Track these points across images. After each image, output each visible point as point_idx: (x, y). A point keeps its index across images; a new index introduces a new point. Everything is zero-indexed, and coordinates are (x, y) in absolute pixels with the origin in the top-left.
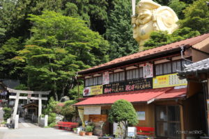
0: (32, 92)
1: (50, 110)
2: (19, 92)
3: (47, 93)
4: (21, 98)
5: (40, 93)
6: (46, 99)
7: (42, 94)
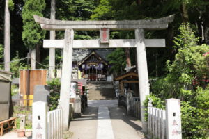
0: (113, 24)
1: (185, 77)
2: (70, 26)
3: (161, 24)
4: (79, 44)
5: (138, 25)
6: (160, 43)
7: (144, 27)
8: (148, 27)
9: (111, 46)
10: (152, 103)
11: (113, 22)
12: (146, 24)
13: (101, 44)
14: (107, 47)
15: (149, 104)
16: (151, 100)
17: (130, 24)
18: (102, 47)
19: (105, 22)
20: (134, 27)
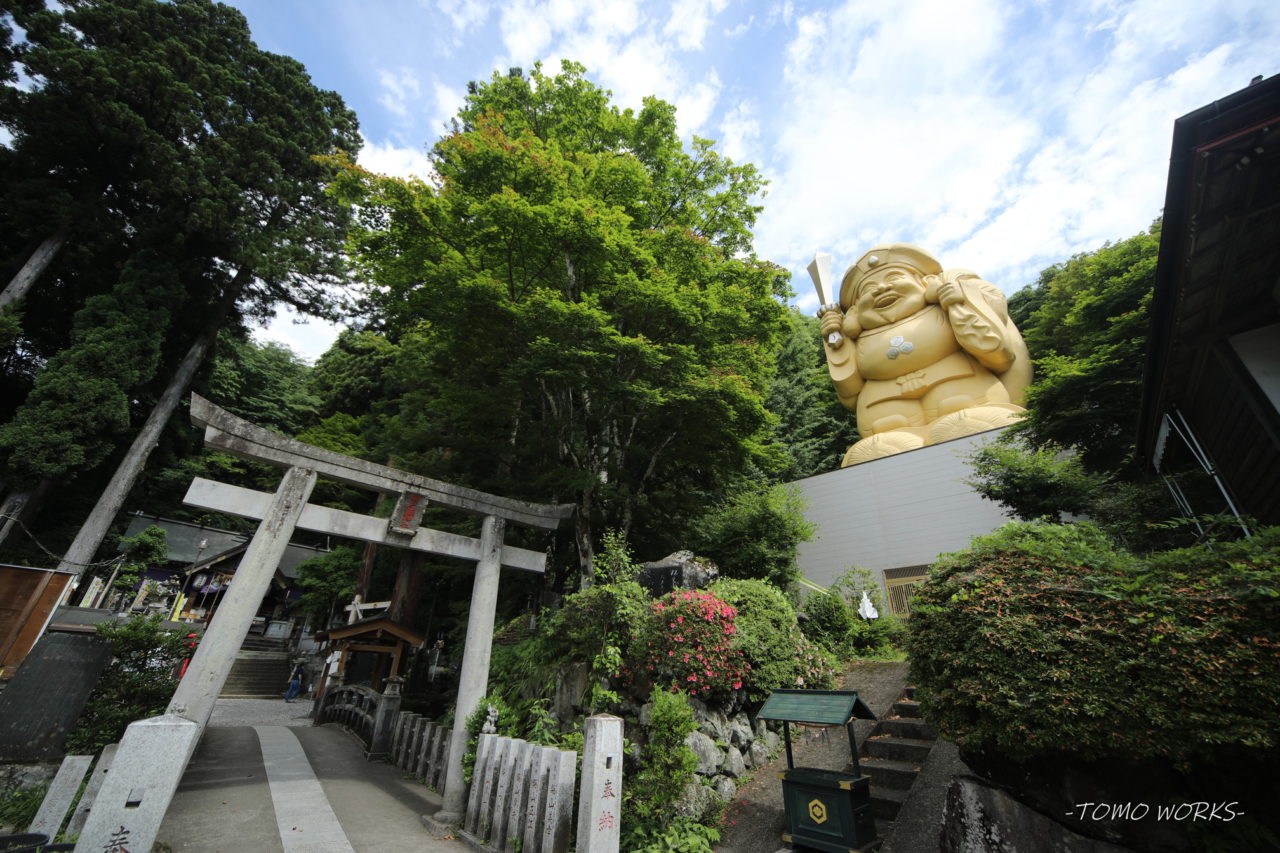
3: (543, 515)
4: (320, 519)
5: (497, 510)
7: (510, 515)
8: (518, 518)
9: (416, 544)
10: (496, 723)
11: (442, 486)
12: (515, 511)
13: (390, 532)
14: (403, 544)
15: (487, 726)
16: (494, 711)
17: (479, 501)
18: (391, 541)
19: (419, 480)
20: (486, 509)
